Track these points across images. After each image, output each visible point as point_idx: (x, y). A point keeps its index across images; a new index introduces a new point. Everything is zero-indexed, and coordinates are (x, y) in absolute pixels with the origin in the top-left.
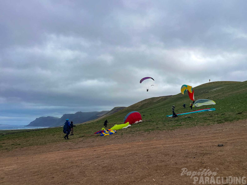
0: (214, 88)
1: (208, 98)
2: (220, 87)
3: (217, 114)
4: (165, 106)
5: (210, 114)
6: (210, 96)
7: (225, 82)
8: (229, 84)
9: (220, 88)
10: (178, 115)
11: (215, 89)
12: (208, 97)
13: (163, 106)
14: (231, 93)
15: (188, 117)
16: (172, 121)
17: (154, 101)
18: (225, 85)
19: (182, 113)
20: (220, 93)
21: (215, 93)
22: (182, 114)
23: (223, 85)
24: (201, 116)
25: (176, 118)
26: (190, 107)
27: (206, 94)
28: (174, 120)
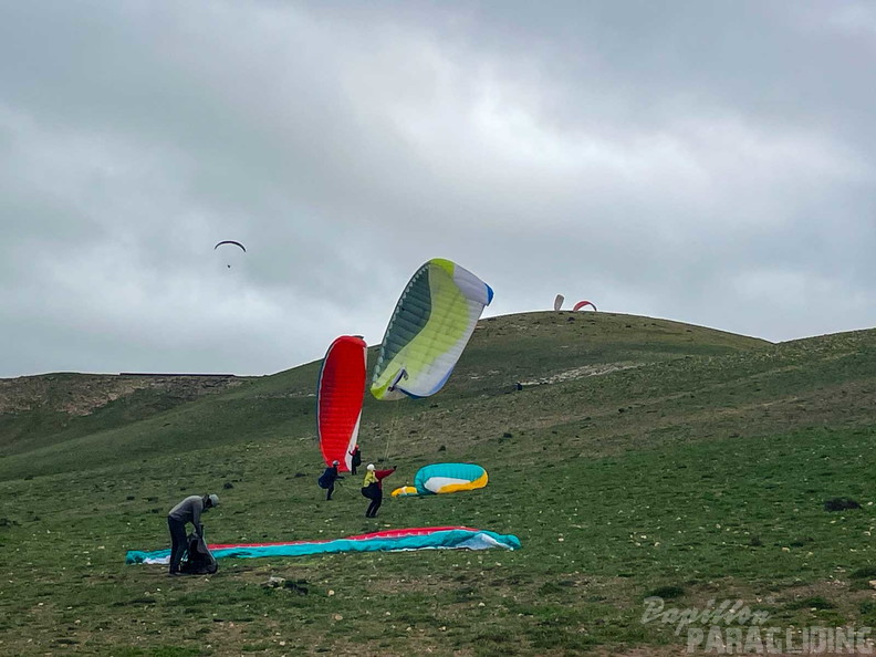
0: (570, 361)
1: (508, 436)
2: (612, 361)
3: (514, 582)
4: (160, 461)
5: (461, 579)
6: (522, 427)
7: (655, 323)
8: (677, 349)
9: (608, 369)
10: (217, 553)
11: (575, 373)
12: (506, 429)
13: (136, 465)
14: (675, 421)
15: (289, 584)
16: (150, 601)
17: (73, 410)
18: (646, 347)
19: (265, 539)
20: (596, 413)
21: (564, 399)
22: (255, 551)
23: (637, 347)
24: (392, 586)
25: (199, 584)
26: (365, 492)
27: (502, 399)
28: (174, 596)
